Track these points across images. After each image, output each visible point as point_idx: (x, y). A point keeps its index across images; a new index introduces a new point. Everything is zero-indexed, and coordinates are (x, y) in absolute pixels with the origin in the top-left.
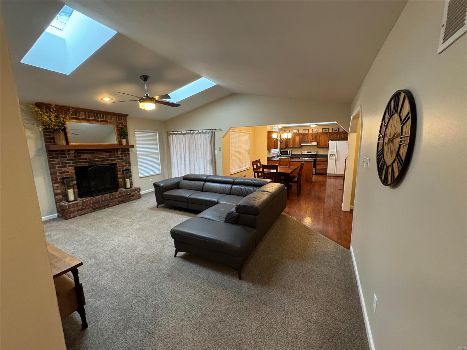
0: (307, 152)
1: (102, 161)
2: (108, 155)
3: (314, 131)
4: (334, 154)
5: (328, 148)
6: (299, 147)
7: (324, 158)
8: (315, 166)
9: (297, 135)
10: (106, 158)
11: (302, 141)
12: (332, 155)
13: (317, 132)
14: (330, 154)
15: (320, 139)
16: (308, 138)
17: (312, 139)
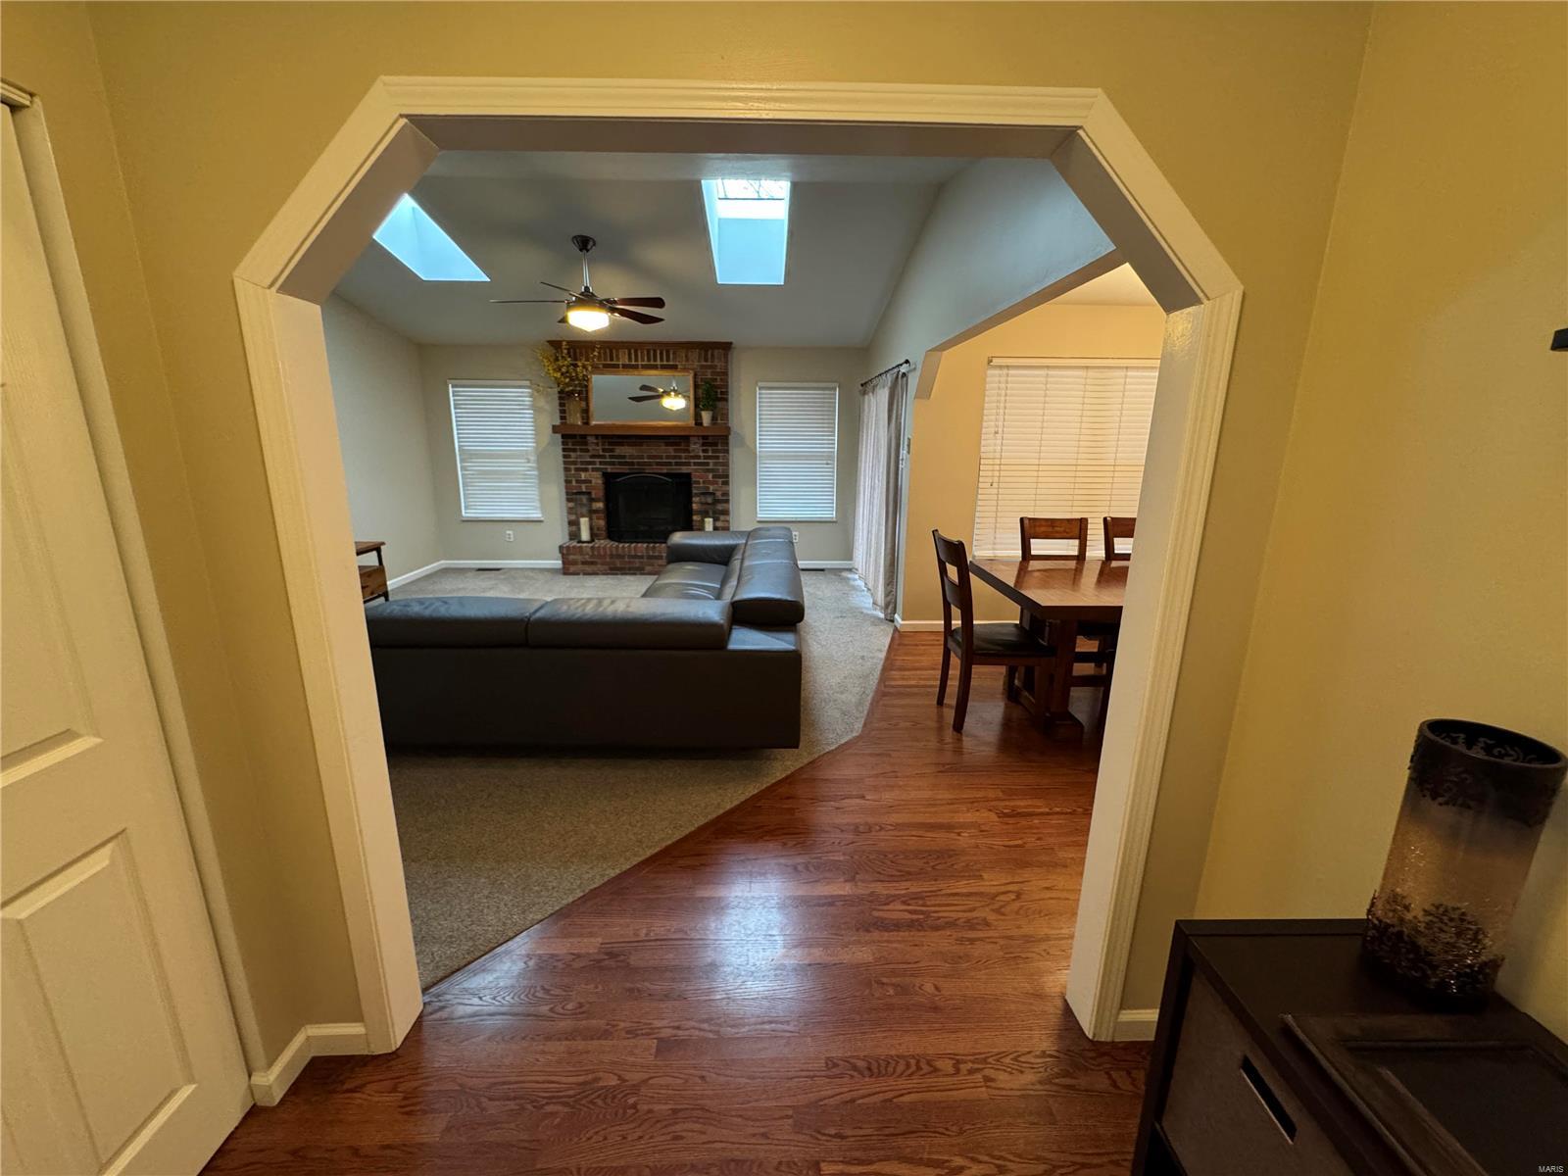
1: (658, 464)
2: (671, 450)
10: (668, 457)
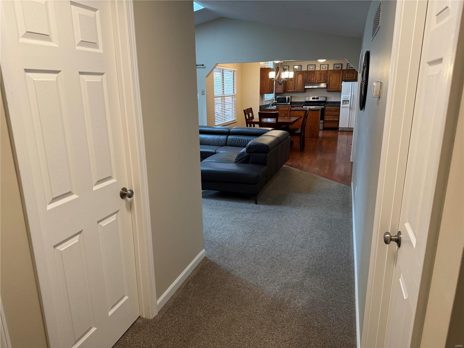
0: (313, 98)
3: (323, 68)
4: (349, 100)
5: (340, 91)
6: (301, 90)
7: (336, 106)
8: (322, 118)
9: (300, 73)
11: (306, 82)
12: (345, 101)
13: (327, 69)
14: (343, 101)
15: (331, 79)
16: (315, 77)
17: (319, 79)
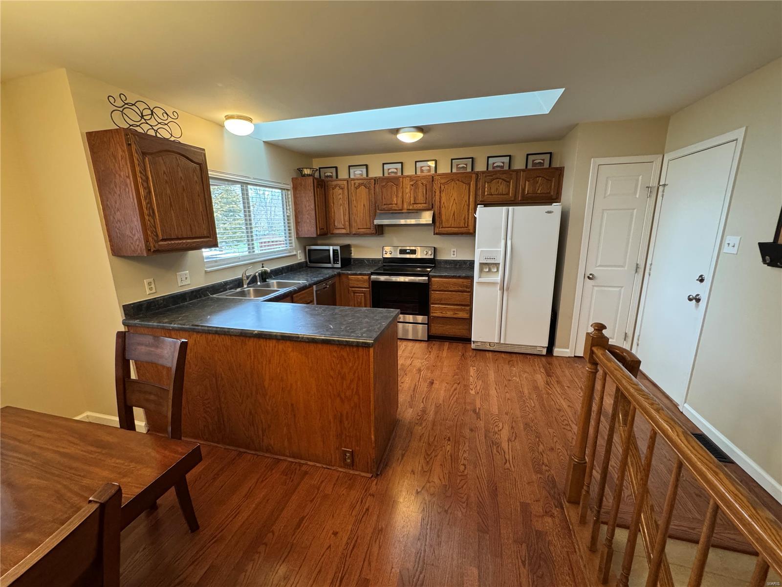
0: (402, 252)
4: (499, 264)
5: (473, 234)
7: (459, 277)
9: (360, 185)
11: (377, 209)
12: (489, 266)
14: (482, 265)
15: (443, 199)
16: (400, 195)
17: (412, 199)
